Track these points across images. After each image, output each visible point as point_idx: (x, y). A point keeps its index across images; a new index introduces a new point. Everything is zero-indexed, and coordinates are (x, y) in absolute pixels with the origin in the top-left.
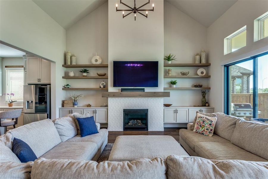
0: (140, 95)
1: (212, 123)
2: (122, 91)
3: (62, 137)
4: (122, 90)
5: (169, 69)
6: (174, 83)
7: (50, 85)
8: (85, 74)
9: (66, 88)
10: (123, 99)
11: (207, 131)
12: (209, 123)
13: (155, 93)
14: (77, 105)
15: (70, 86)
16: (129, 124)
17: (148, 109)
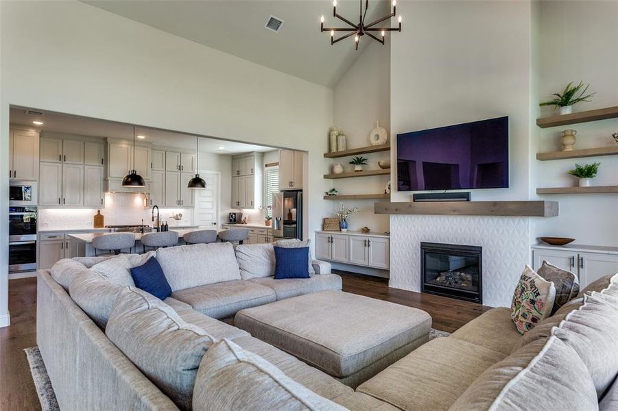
0: (454, 211)
1: (538, 297)
2: (414, 201)
3: (243, 272)
4: (416, 198)
5: (564, 132)
6: (589, 172)
7: (301, 191)
8: (358, 168)
9: (331, 196)
10: (420, 219)
11: (523, 319)
12: (531, 297)
13: (495, 203)
14: (346, 228)
15: (336, 192)
16: (438, 279)
17: (481, 247)
